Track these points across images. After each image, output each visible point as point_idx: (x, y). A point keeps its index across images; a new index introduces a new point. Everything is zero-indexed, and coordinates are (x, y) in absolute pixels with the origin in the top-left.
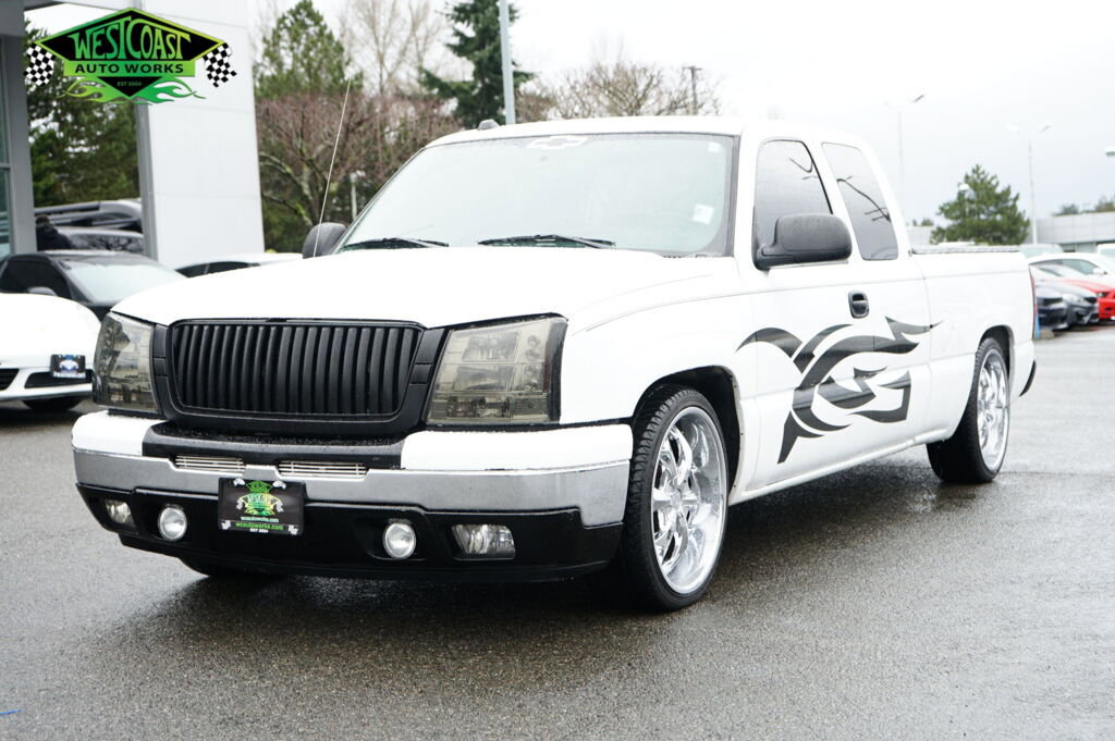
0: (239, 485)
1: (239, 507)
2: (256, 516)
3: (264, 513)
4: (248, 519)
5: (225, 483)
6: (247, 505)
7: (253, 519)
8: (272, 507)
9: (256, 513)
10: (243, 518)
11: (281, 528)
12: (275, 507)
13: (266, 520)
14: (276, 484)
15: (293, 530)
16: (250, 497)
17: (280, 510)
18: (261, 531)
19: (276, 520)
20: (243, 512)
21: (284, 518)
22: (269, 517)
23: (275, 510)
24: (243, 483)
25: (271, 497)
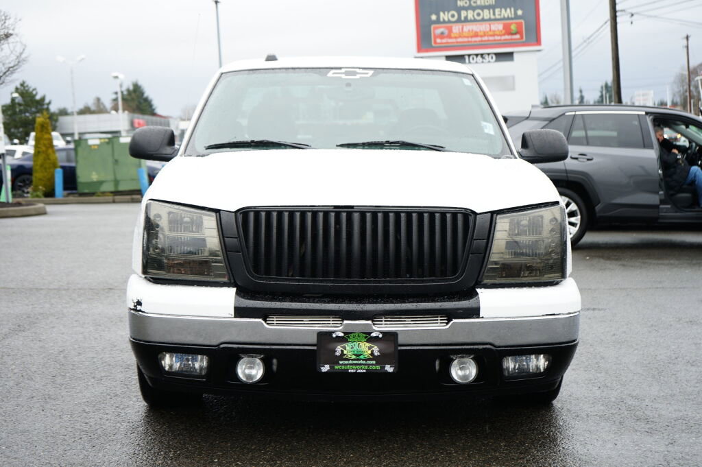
0: (337, 337)
1: (338, 353)
2: (352, 360)
3: (362, 357)
4: (346, 362)
5: (324, 337)
6: (345, 352)
7: (351, 362)
8: (369, 352)
9: (354, 357)
10: (341, 362)
11: (378, 367)
12: (372, 351)
13: (364, 362)
14: (373, 335)
15: (389, 369)
16: (348, 346)
17: (377, 353)
18: (359, 371)
19: (374, 362)
20: (342, 356)
21: (381, 359)
22: (366, 360)
23: (372, 354)
24: (341, 334)
25: (368, 345)
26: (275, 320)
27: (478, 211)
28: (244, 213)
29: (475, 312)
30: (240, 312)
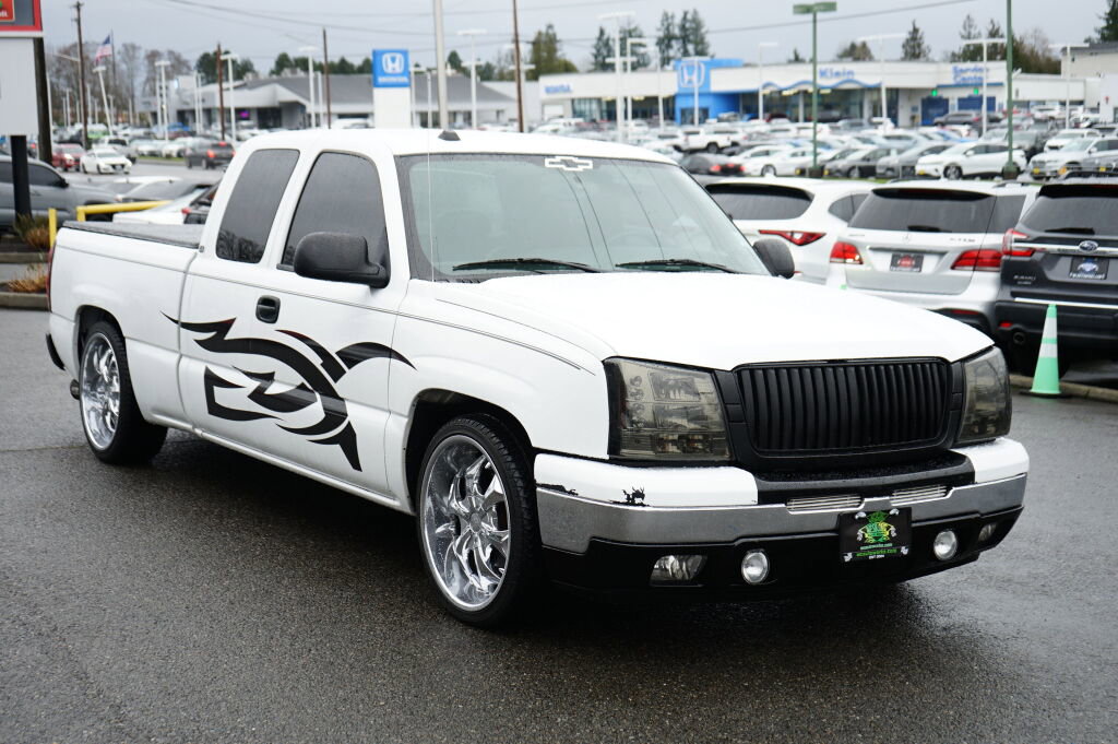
0: (860, 518)
1: (860, 538)
2: (872, 544)
3: (880, 540)
4: (867, 548)
5: (847, 520)
6: (866, 536)
7: (870, 547)
8: (887, 533)
9: (873, 541)
10: (862, 548)
11: (895, 551)
12: (890, 532)
13: (881, 546)
14: (892, 512)
15: (904, 551)
16: (868, 528)
17: (893, 534)
18: (879, 556)
19: (890, 545)
20: (864, 542)
21: (896, 542)
22: (884, 543)
23: (890, 535)
24: (863, 515)
25: (886, 525)
26: (793, 504)
27: (951, 360)
28: (739, 370)
29: (969, 477)
30: (764, 497)
